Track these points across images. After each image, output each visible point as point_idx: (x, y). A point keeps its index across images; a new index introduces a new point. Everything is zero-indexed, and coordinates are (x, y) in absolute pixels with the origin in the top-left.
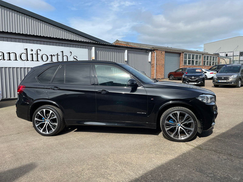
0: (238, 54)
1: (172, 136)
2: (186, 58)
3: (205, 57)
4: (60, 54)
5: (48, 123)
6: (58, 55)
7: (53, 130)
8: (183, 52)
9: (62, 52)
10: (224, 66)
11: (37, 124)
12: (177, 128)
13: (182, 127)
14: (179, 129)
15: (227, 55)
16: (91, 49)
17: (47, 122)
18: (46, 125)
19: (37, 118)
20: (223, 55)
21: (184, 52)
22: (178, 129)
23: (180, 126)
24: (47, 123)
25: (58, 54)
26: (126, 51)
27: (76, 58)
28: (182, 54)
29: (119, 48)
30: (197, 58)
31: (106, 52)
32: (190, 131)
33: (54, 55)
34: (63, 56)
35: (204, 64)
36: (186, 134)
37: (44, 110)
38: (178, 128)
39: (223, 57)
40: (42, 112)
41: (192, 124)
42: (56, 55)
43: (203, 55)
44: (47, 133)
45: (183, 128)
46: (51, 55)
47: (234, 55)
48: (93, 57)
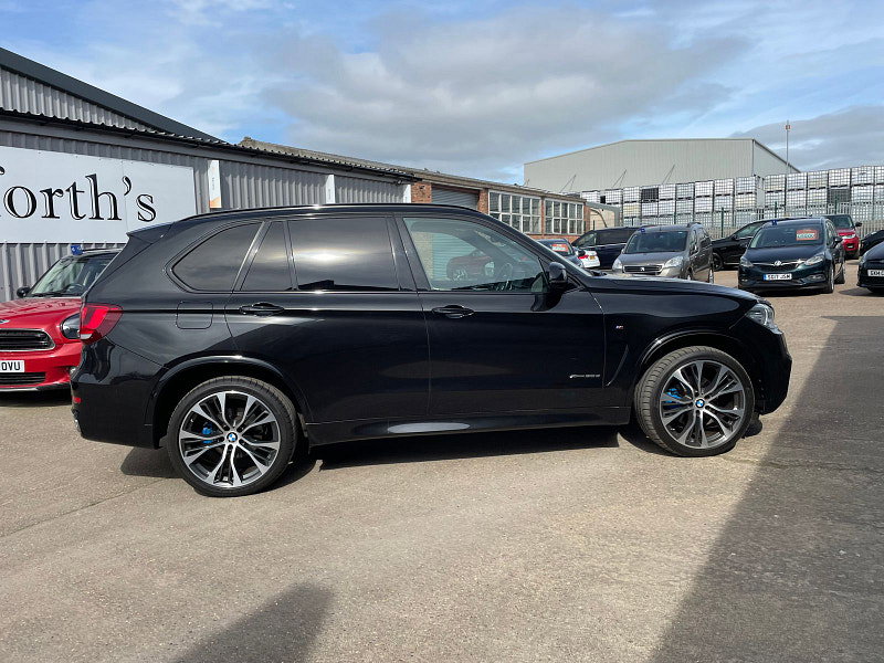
0: (637, 197)
1: (682, 441)
2: (497, 210)
3: (548, 207)
4: (85, 185)
5: (236, 444)
6: (75, 192)
7: (263, 469)
8: (487, 189)
9: (94, 177)
10: (637, 232)
11: (189, 454)
12: (695, 415)
13: (707, 408)
14: (701, 416)
15: (603, 200)
16: (204, 169)
17: (232, 441)
18: (229, 453)
19: (186, 429)
20: (593, 198)
21: (488, 187)
22: (698, 418)
23: (702, 407)
24: (230, 447)
25: (74, 186)
26: (331, 179)
27: (149, 204)
28: (483, 195)
29: (304, 168)
30: (526, 208)
31: (260, 181)
32: (733, 417)
33: (60, 191)
34: (97, 196)
35: (549, 227)
36: (723, 427)
37: (222, 396)
38: (698, 412)
39: (593, 204)
40: (212, 406)
41: (736, 396)
42: (68, 190)
43: (543, 197)
44: (237, 483)
45: (712, 410)
46: (49, 192)
47: (626, 199)
48: (215, 199)
